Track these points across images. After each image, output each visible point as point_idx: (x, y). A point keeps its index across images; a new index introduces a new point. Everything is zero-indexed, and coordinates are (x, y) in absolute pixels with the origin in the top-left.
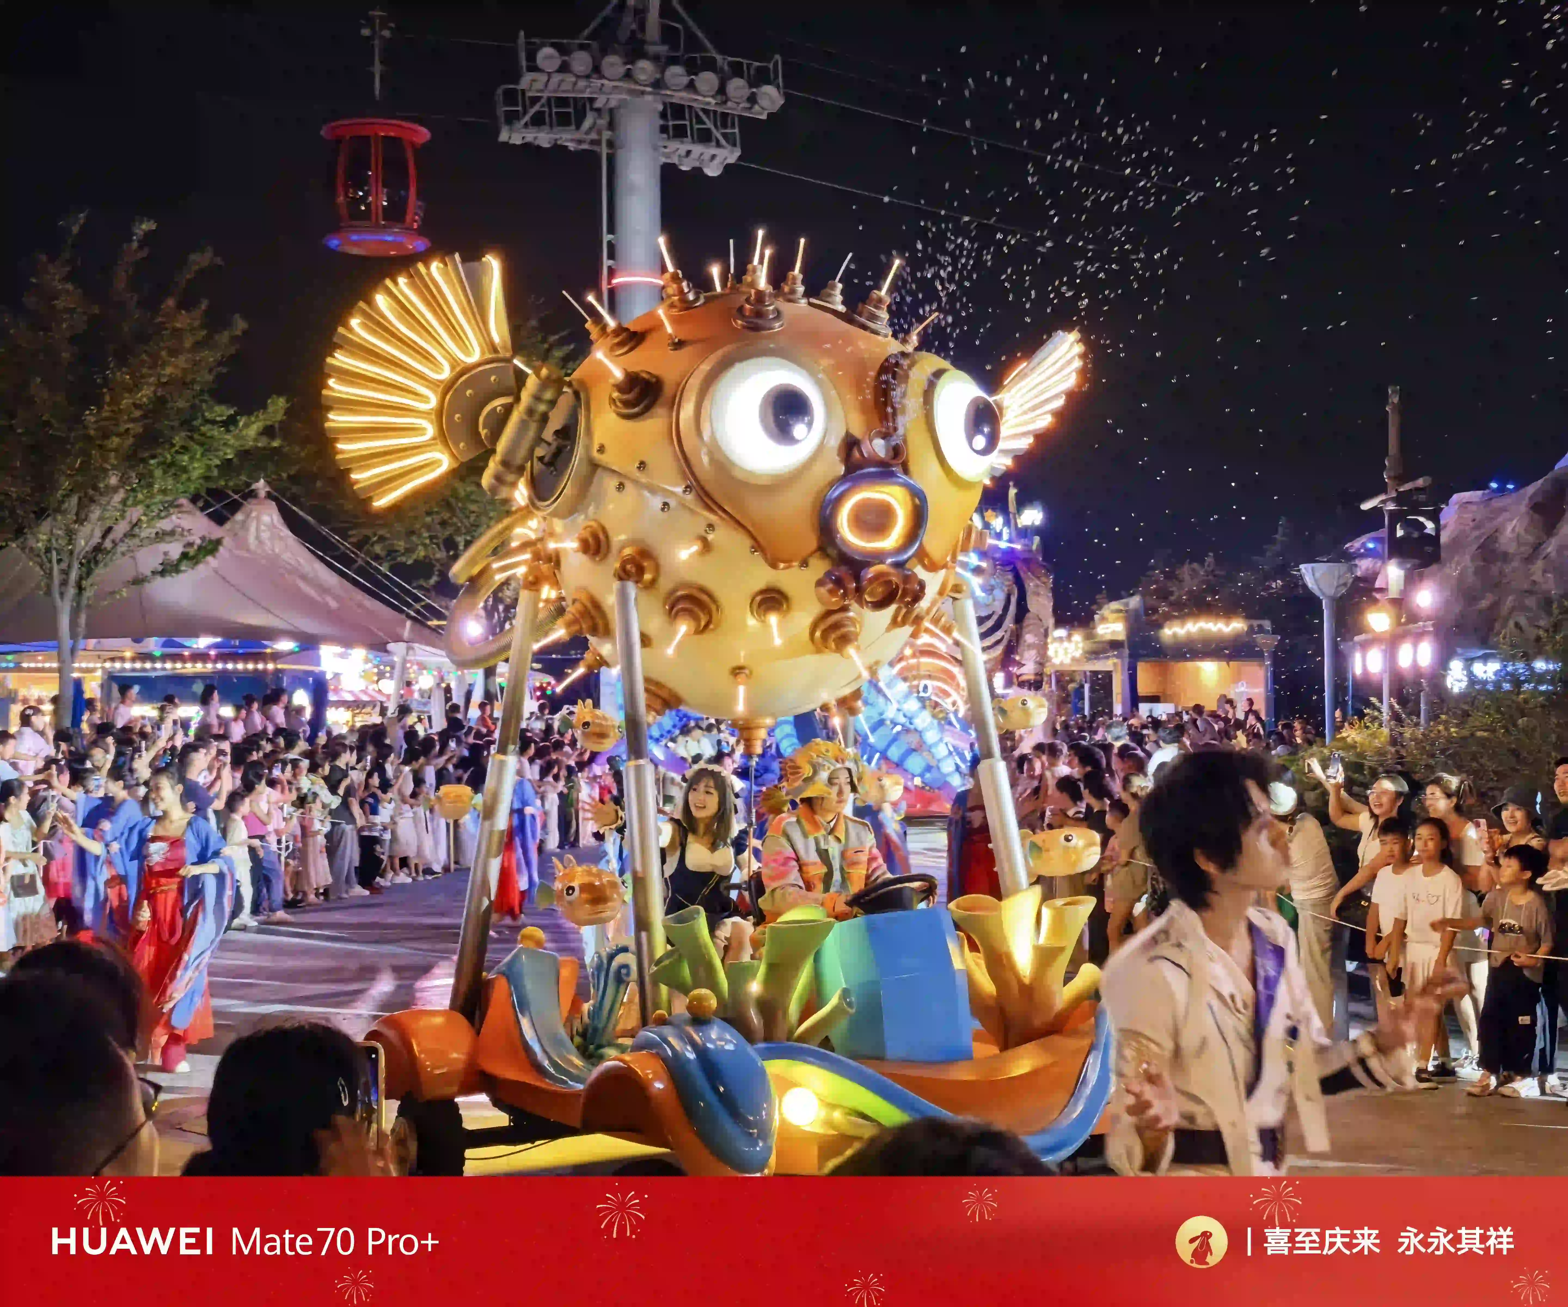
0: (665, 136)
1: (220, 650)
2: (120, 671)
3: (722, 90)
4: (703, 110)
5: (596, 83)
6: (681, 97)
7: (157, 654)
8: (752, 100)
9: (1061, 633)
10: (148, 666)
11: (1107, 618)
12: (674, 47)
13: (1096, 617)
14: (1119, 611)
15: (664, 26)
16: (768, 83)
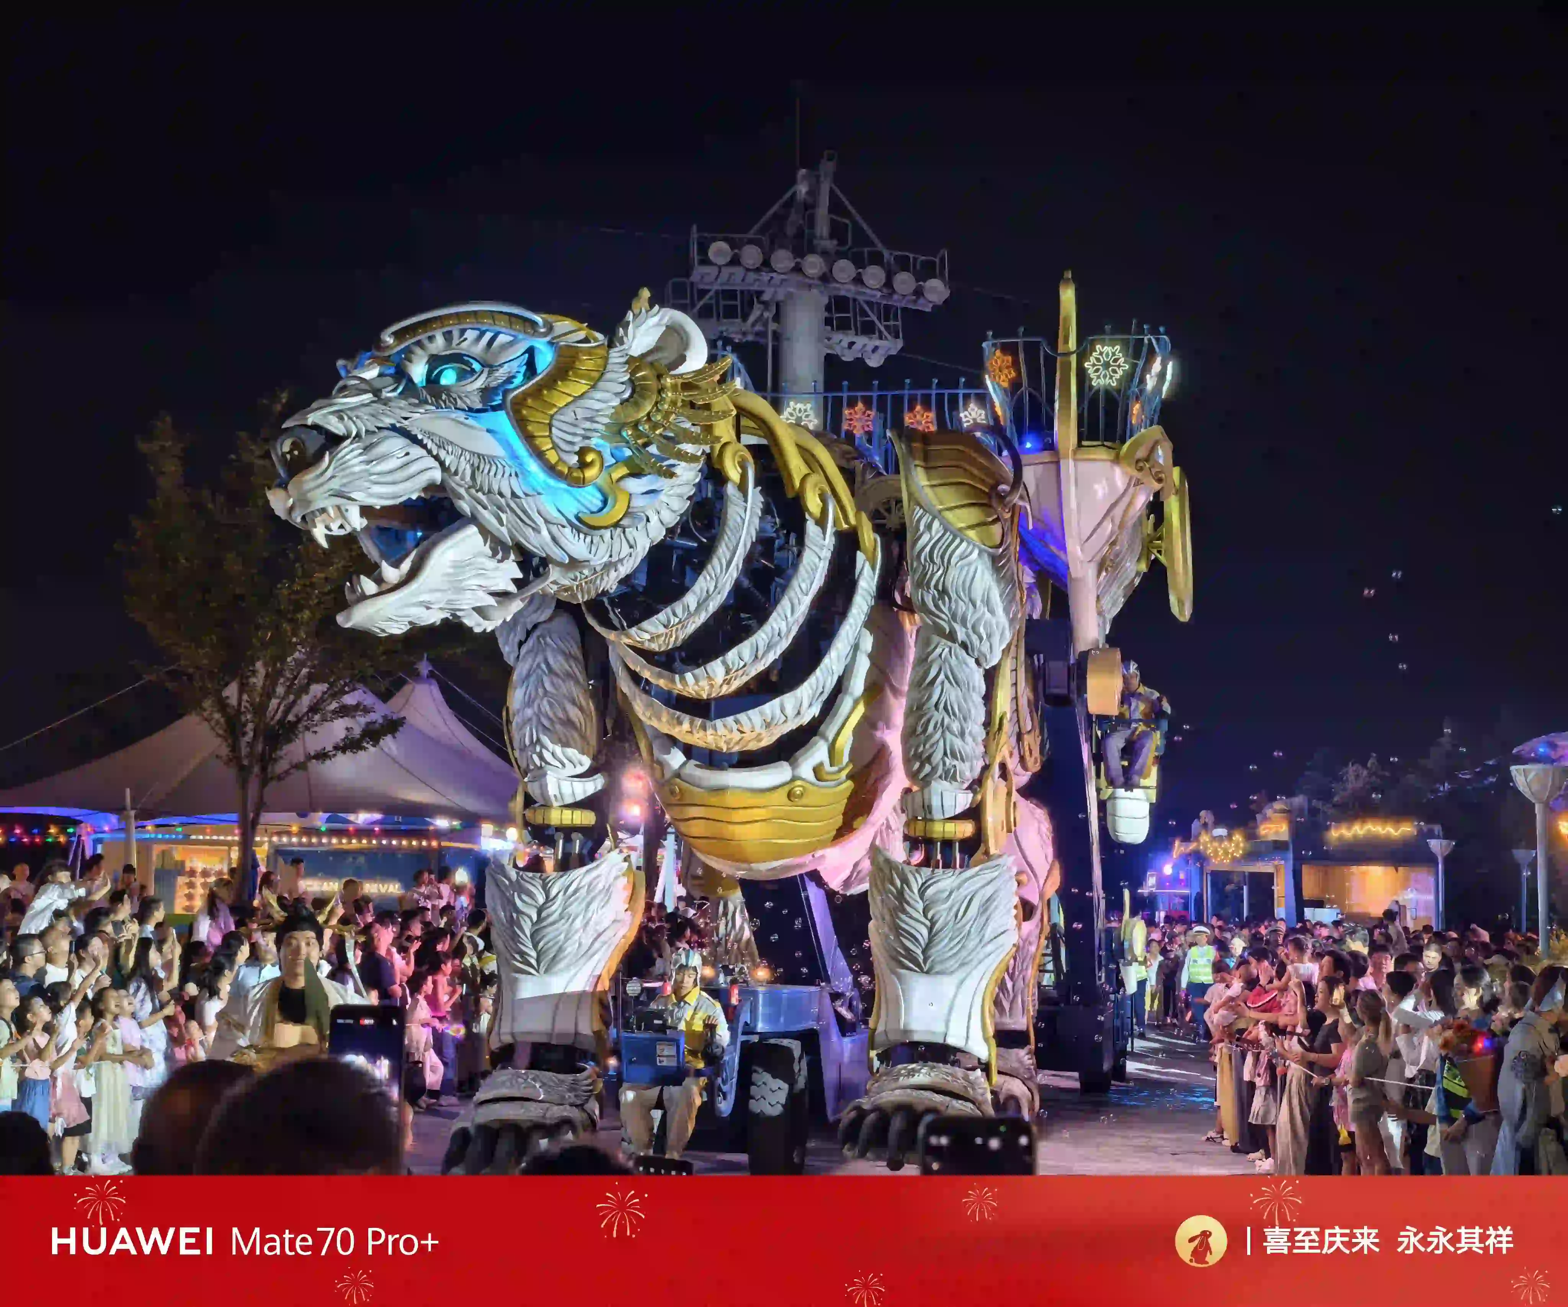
0: (829, 328)
1: (384, 826)
2: (284, 845)
3: (889, 283)
4: (868, 303)
5: (765, 277)
6: (848, 290)
7: (323, 829)
8: (919, 293)
9: (1221, 831)
10: (314, 840)
11: (1270, 818)
12: (842, 242)
13: (1258, 816)
14: (1283, 811)
15: (832, 221)
16: (934, 276)
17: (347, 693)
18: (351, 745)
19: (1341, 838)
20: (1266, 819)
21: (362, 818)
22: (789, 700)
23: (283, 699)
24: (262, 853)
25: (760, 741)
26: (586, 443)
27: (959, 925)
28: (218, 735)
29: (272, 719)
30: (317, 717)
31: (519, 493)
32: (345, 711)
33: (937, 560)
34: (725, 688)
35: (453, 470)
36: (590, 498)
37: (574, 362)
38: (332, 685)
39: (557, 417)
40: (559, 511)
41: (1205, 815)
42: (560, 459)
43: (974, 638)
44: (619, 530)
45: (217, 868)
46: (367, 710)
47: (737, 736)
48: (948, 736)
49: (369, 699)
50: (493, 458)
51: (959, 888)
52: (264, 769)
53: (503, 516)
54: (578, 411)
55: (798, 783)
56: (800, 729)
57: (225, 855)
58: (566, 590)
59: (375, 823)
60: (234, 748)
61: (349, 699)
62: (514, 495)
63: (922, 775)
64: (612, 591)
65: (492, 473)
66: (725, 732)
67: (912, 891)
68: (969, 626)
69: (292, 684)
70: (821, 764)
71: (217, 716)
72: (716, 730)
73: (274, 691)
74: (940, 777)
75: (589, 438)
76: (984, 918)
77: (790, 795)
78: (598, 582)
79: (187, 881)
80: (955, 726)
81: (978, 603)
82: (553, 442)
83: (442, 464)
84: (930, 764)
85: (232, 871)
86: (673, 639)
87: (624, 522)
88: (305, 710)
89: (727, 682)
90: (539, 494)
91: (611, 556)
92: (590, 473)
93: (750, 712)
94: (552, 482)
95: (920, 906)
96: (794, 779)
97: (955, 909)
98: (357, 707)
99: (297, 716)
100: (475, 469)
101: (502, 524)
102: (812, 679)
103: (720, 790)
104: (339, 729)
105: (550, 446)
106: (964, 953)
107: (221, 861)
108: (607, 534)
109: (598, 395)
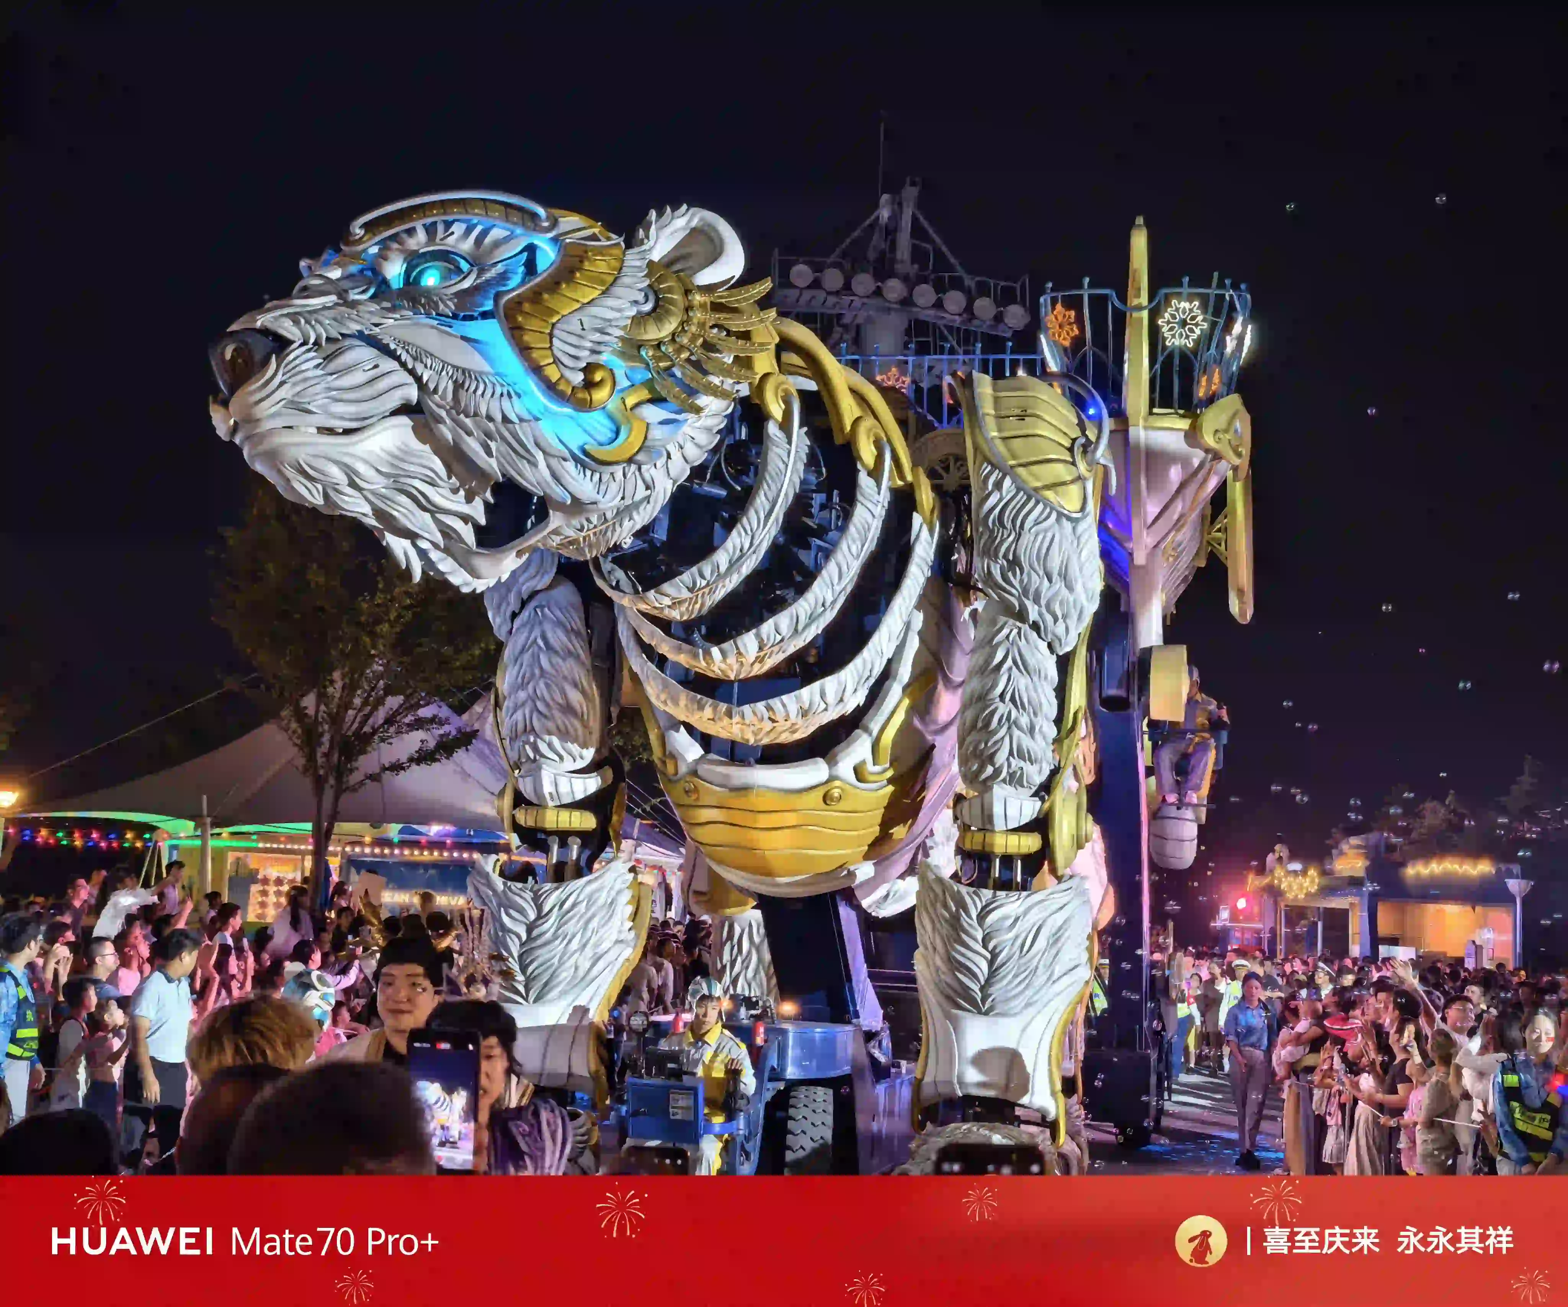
0: (907, 351)
1: (456, 840)
2: (359, 856)
3: (969, 309)
4: (945, 326)
5: (847, 299)
6: (929, 315)
7: (396, 840)
8: (999, 318)
9: (1297, 866)
10: (387, 851)
11: (1346, 854)
12: (923, 267)
13: (1334, 851)
14: (1358, 847)
15: (914, 246)
16: (1014, 302)
17: (423, 706)
18: (424, 757)
19: (1418, 876)
20: (1341, 853)
21: (434, 830)
22: (830, 683)
23: (360, 710)
24: (334, 863)
25: (794, 732)
26: (593, 359)
27: (1023, 961)
28: (296, 745)
29: (349, 729)
30: (392, 730)
31: (513, 417)
32: (419, 724)
33: (1009, 525)
34: (757, 666)
35: (432, 386)
36: (596, 425)
37: (581, 262)
38: (407, 698)
39: (558, 325)
40: (561, 441)
41: (1280, 849)
42: (562, 376)
43: (1049, 618)
44: (633, 467)
45: (290, 876)
46: (441, 723)
47: (768, 725)
48: (1016, 733)
49: (445, 712)
50: (481, 373)
51: (1026, 913)
52: (339, 778)
53: (493, 445)
54: (584, 320)
55: (837, 783)
56: (842, 720)
57: (300, 865)
58: (571, 543)
59: (447, 835)
60: (311, 757)
61: (425, 712)
62: (506, 420)
63: (983, 776)
64: (625, 546)
65: (479, 392)
66: (755, 720)
67: (970, 917)
68: (1043, 602)
69: (369, 696)
70: (864, 762)
71: (294, 725)
72: (743, 717)
73: (351, 702)
74: (1004, 781)
75: (599, 353)
76: (1054, 951)
77: (826, 798)
78: (609, 533)
79: (261, 888)
80: (1024, 721)
81: (1055, 577)
82: (553, 355)
83: (418, 379)
84: (993, 765)
85: (305, 880)
86: (698, 606)
87: (639, 457)
88: (381, 721)
89: (760, 660)
90: (537, 419)
91: (623, 498)
92: (600, 395)
93: (784, 697)
94: (554, 407)
95: (979, 935)
96: (832, 779)
97: (1019, 942)
98: (433, 720)
99: (373, 728)
100: (458, 386)
101: (489, 453)
102: (858, 661)
103: (744, 789)
104: (413, 741)
105: (551, 360)
106: (1029, 993)
107: (295, 870)
108: (618, 470)
109: (610, 302)
